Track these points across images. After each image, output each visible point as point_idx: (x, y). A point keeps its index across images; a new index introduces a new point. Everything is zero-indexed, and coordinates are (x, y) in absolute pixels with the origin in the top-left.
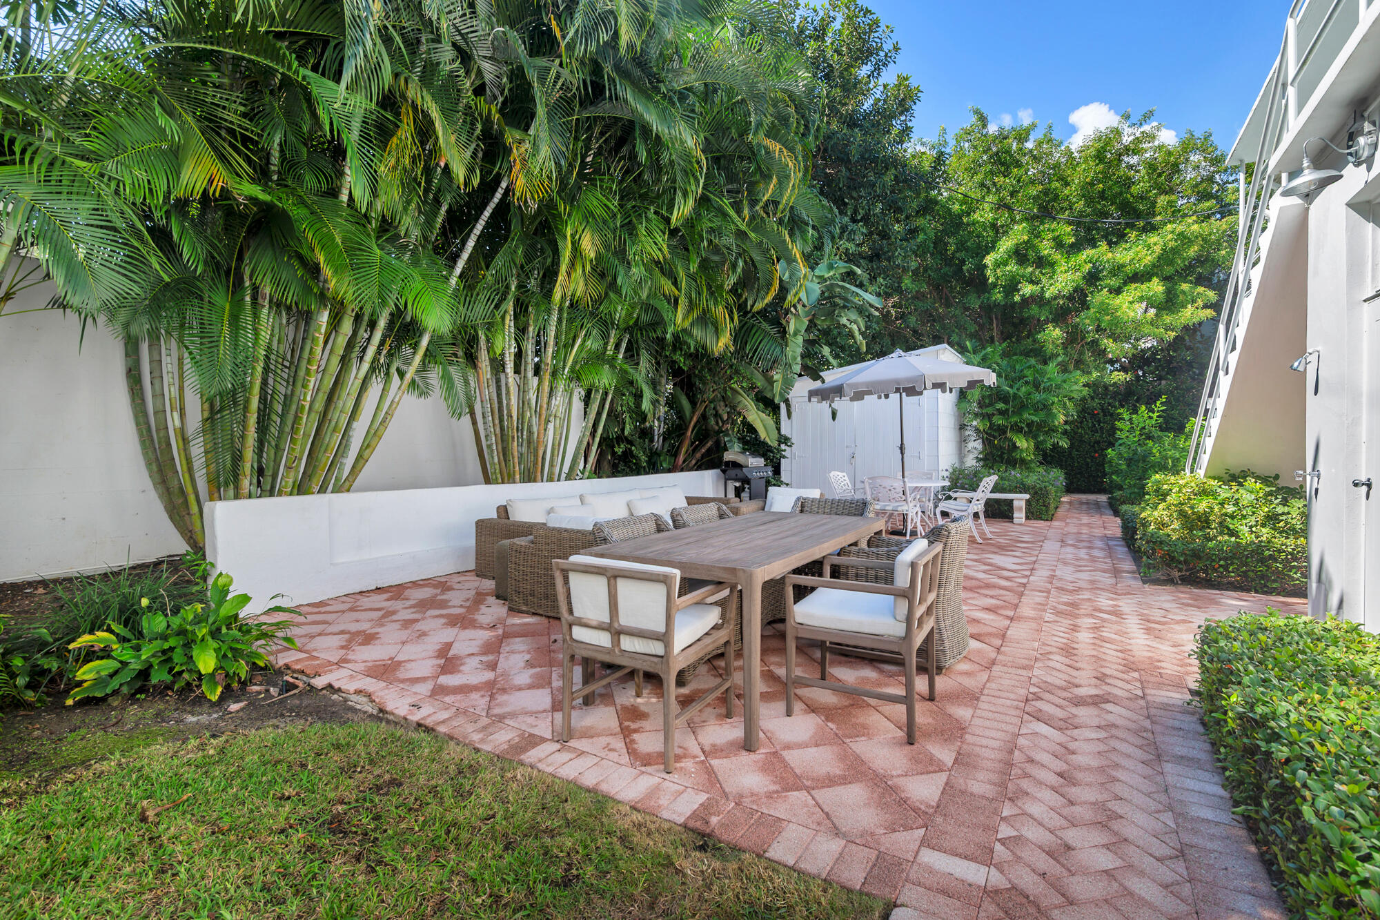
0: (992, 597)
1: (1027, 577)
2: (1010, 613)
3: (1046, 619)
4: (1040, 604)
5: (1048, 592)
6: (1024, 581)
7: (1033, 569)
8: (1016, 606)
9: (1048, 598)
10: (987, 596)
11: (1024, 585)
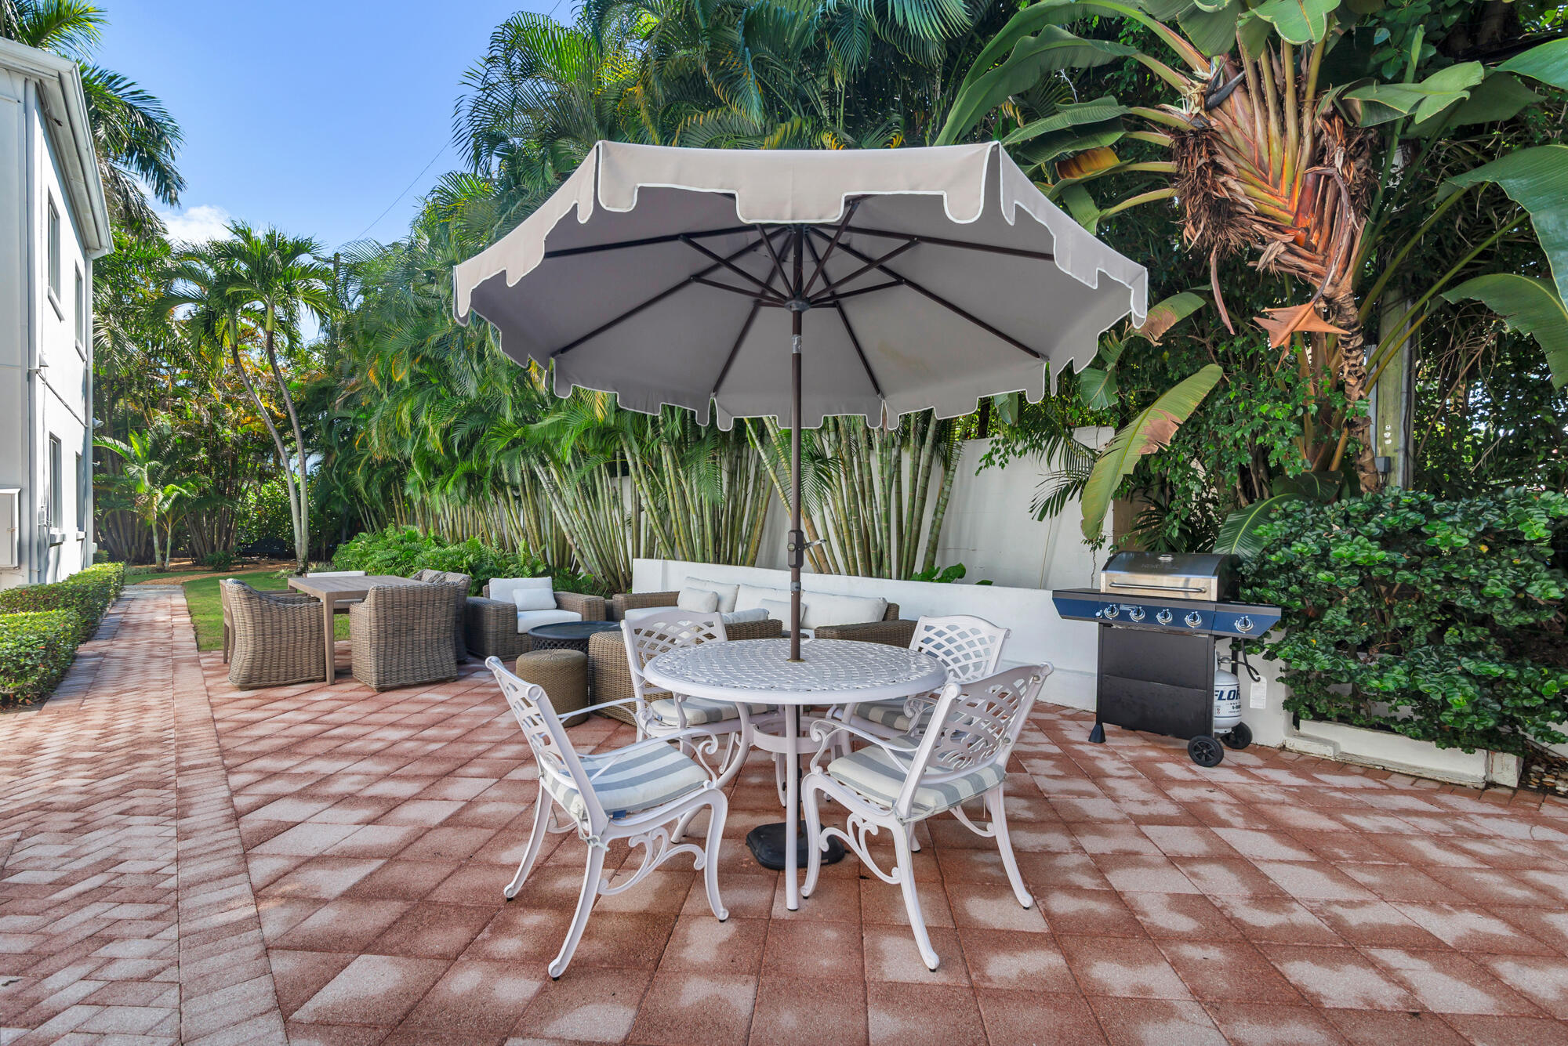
0: (262, 738)
1: (236, 792)
2: (219, 726)
3: (172, 731)
4: (187, 746)
5: (180, 771)
6: (236, 780)
7: (237, 816)
8: (219, 735)
9: (179, 760)
10: (270, 737)
11: (229, 770)
